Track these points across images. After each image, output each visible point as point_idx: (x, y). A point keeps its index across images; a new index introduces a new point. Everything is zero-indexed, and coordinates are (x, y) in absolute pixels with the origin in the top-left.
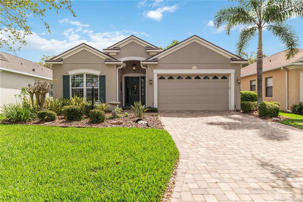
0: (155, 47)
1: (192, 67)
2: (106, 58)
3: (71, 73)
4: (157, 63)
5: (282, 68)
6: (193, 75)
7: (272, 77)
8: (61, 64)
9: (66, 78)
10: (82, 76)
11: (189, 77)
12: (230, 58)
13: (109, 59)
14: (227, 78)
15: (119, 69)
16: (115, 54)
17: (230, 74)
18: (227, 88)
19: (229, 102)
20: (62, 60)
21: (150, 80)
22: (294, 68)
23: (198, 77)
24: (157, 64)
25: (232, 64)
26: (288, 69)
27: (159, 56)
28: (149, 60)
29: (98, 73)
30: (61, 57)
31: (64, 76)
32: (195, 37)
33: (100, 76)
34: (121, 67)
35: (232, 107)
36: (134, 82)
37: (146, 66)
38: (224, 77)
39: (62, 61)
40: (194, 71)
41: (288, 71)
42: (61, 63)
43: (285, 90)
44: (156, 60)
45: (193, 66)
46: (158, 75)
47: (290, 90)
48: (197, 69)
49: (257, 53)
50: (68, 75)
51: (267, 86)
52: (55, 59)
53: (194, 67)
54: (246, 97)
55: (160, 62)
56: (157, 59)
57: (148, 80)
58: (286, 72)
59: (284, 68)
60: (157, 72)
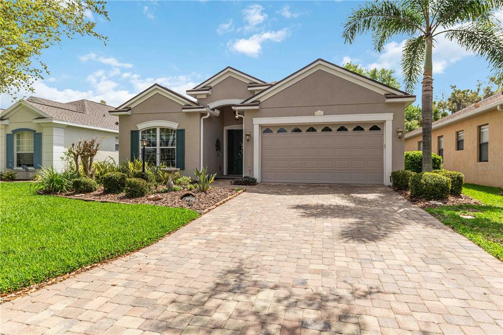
0: (262, 83)
1: (316, 113)
2: (186, 104)
3: (141, 127)
4: (257, 107)
6: (319, 125)
7: (488, 124)
8: (129, 115)
9: (134, 134)
10: (154, 130)
11: (312, 129)
12: (383, 93)
14: (379, 129)
15: (204, 119)
16: (205, 97)
17: (385, 121)
19: (383, 170)
20: (130, 109)
21: (248, 135)
23: (327, 129)
24: (258, 110)
25: (388, 103)
27: (262, 97)
28: (246, 103)
29: (174, 126)
30: (129, 106)
31: (132, 132)
33: (178, 130)
34: (207, 115)
35: (387, 180)
37: (242, 112)
38: (375, 128)
39: (130, 111)
40: (319, 118)
42: (129, 113)
44: (256, 103)
45: (317, 111)
46: (262, 126)
48: (324, 115)
50: (136, 130)
51: (481, 142)
52: (121, 108)
53: (319, 111)
55: (263, 105)
56: (259, 101)
57: (245, 136)
59: (502, 106)
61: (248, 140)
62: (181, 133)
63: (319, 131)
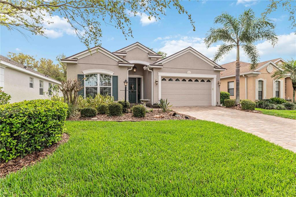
0: (156, 54)
2: (119, 61)
3: (86, 72)
5: (243, 76)
6: (187, 78)
7: (234, 81)
8: (76, 64)
9: (80, 77)
11: (184, 80)
12: (213, 66)
13: (122, 62)
14: (210, 81)
17: (213, 78)
18: (210, 89)
19: (211, 99)
20: (77, 60)
21: (156, 81)
22: (252, 76)
24: (162, 68)
25: (214, 70)
26: (247, 76)
28: (156, 64)
29: (111, 73)
30: (76, 57)
31: (79, 75)
32: (190, 48)
34: (131, 69)
35: (214, 103)
36: (131, 83)
37: (152, 69)
40: (189, 75)
41: (247, 78)
43: (245, 92)
44: (160, 65)
46: (162, 77)
47: (248, 91)
48: (191, 73)
49: (236, 64)
50: (82, 74)
51: (229, 88)
52: (70, 59)
53: (189, 72)
54: (224, 96)
55: (164, 66)
56: (162, 64)
57: (154, 81)
58: (246, 79)
59: (245, 75)
60: (161, 74)
61: (157, 84)
62: (115, 78)
63: (187, 81)
